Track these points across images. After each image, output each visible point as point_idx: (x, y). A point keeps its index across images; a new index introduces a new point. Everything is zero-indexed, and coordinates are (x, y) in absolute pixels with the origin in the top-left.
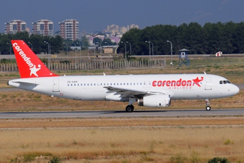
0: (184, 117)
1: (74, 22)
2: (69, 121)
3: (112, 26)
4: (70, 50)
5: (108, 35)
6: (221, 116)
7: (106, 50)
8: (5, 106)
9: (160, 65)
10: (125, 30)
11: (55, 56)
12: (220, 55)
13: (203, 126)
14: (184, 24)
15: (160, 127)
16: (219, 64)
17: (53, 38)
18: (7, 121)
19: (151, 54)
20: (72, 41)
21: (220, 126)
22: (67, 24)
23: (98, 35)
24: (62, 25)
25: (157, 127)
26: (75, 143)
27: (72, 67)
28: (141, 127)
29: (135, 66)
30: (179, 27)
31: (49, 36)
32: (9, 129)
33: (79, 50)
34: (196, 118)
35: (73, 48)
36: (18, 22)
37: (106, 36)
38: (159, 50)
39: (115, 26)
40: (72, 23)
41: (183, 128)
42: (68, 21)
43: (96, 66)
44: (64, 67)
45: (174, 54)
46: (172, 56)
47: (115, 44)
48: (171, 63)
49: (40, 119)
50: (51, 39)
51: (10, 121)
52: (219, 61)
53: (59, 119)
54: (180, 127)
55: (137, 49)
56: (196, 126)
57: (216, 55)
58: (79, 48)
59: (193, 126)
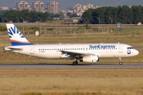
0: (118, 69)
1: (56, 3)
2: (52, 71)
3: (77, 5)
4: (53, 20)
5: (75, 10)
6: (140, 69)
7: (74, 20)
8: (14, 59)
9: (105, 32)
10: (85, 7)
11: (44, 24)
12: (140, 25)
13: (129, 75)
14: (120, 6)
15: (104, 75)
16: (139, 32)
17: (43, 13)
18: (15, 70)
19: (100, 24)
20: (54, 14)
21: (139, 75)
22: (52, 4)
23: (69, 10)
24: (49, 5)
25: (103, 75)
26: (55, 87)
27: (54, 32)
28: (93, 75)
29: (91, 32)
30: (116, 8)
31: (41, 12)
32: (16, 75)
33: (58, 20)
34: (125, 70)
35: (54, 18)
36: (23, 3)
37: (74, 11)
38: (104, 21)
39: (79, 5)
40: (54, 3)
41: (118, 76)
42: (52, 2)
43: (68, 32)
44: (49, 33)
45: (113, 23)
46: (112, 25)
47: (79, 16)
48: (112, 31)
49: (34, 69)
50: (42, 13)
51: (17, 70)
52: (139, 29)
53: (46, 69)
54: (116, 76)
55: (92, 20)
56: (125, 75)
57: (138, 25)
58: (58, 19)
59: (123, 75)
